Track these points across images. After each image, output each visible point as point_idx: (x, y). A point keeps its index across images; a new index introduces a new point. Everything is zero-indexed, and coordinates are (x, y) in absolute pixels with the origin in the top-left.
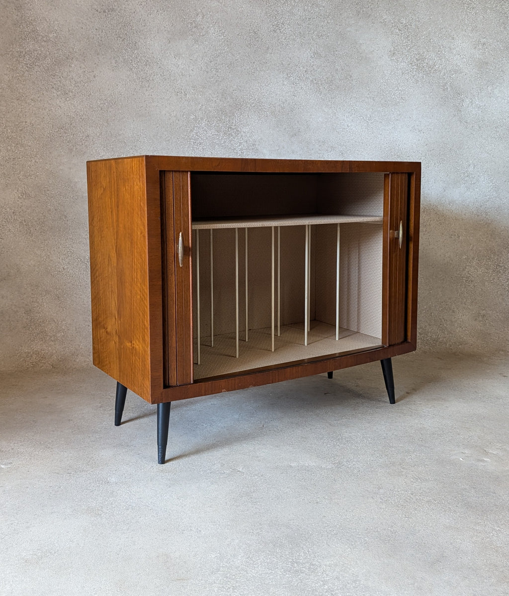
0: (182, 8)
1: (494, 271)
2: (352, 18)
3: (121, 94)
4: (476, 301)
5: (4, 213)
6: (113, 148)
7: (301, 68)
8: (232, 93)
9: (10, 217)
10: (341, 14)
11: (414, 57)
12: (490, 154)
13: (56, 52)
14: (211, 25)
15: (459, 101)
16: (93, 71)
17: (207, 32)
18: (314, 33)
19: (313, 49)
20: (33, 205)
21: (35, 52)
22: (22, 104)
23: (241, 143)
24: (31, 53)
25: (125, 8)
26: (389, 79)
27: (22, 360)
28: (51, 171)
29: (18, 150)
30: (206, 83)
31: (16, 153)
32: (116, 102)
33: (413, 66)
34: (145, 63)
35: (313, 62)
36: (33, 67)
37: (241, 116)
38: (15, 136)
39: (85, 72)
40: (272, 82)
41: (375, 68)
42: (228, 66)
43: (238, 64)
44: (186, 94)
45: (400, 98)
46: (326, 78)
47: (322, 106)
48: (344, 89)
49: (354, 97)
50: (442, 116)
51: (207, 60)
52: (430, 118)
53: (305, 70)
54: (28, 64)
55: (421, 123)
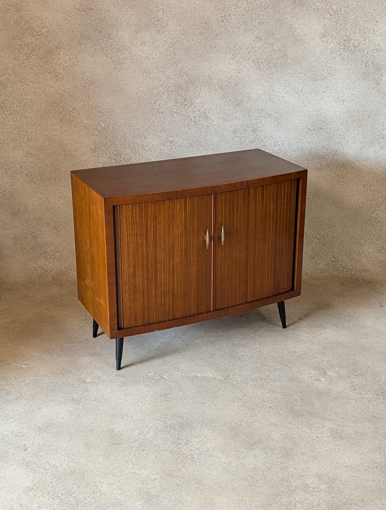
0: (147, 6)
2: (289, 7)
3: (99, 75)
4: (382, 237)
5: (14, 168)
6: (93, 118)
8: (188, 71)
9: (18, 170)
10: (279, 4)
11: (342, 38)
13: (48, 43)
14: (170, 19)
15: (378, 75)
16: (77, 58)
17: (167, 24)
18: (256, 21)
19: (255, 34)
20: (35, 162)
21: (32, 44)
22: (24, 85)
23: (194, 112)
24: (29, 45)
25: (101, 7)
26: (319, 58)
27: (30, 273)
28: (47, 136)
29: (22, 121)
30: (166, 64)
31: (21, 123)
32: (95, 82)
33: (341, 46)
34: (117, 50)
35: (255, 45)
36: (31, 56)
37: (195, 90)
38: (19, 110)
39: (70, 58)
40: (220, 62)
41: (307, 48)
42: (184, 51)
43: (192, 48)
44: (151, 74)
45: (327, 73)
46: (266, 57)
47: (261, 81)
48: (280, 66)
49: (289, 73)
50: (363, 89)
51: (167, 46)
52: (353, 90)
53: (248, 51)
54: (27, 54)
55: (345, 94)
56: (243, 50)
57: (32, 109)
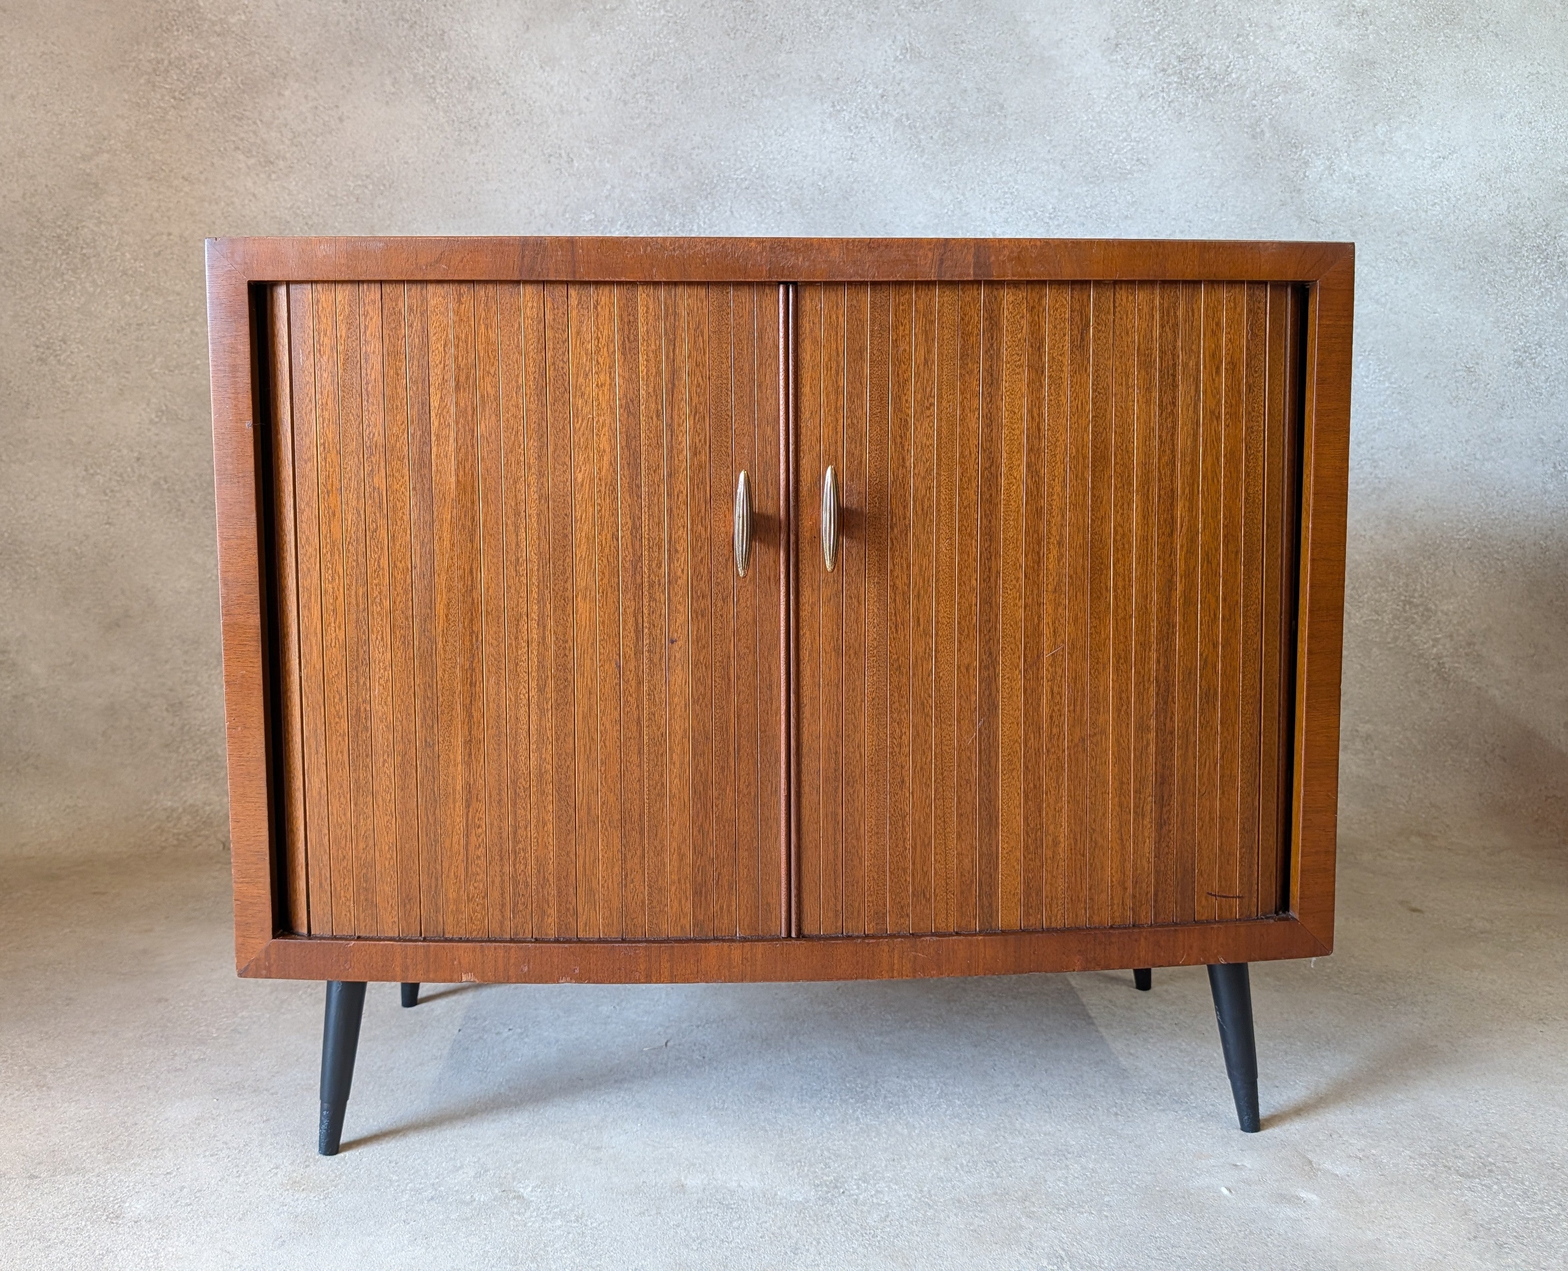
1: (1395, 617)
3: (406, 163)
5: (115, 461)
7: (870, 88)
8: (691, 154)
9: (129, 469)
11: (1172, 52)
12: (1384, 305)
13: (245, 60)
15: (1295, 164)
16: (337, 107)
19: (899, 37)
21: (194, 61)
22: (161, 189)
24: (185, 64)
26: (1105, 112)
27: (153, 827)
29: (150, 304)
30: (622, 131)
31: (145, 310)
32: (393, 182)
33: (1169, 75)
34: (466, 84)
35: (901, 72)
36: (189, 98)
37: (714, 213)
38: (143, 270)
39: (316, 108)
40: (792, 126)
41: (1065, 82)
42: (678, 87)
43: (703, 79)
44: (572, 160)
45: (1132, 159)
46: (936, 111)
47: (925, 184)
48: (982, 139)
49: (1011, 160)
50: (1247, 207)
51: (623, 72)
52: (1216, 211)
53: (880, 92)
54: (175, 91)
55: (1191, 225)
56: (865, 88)
57: (184, 268)
